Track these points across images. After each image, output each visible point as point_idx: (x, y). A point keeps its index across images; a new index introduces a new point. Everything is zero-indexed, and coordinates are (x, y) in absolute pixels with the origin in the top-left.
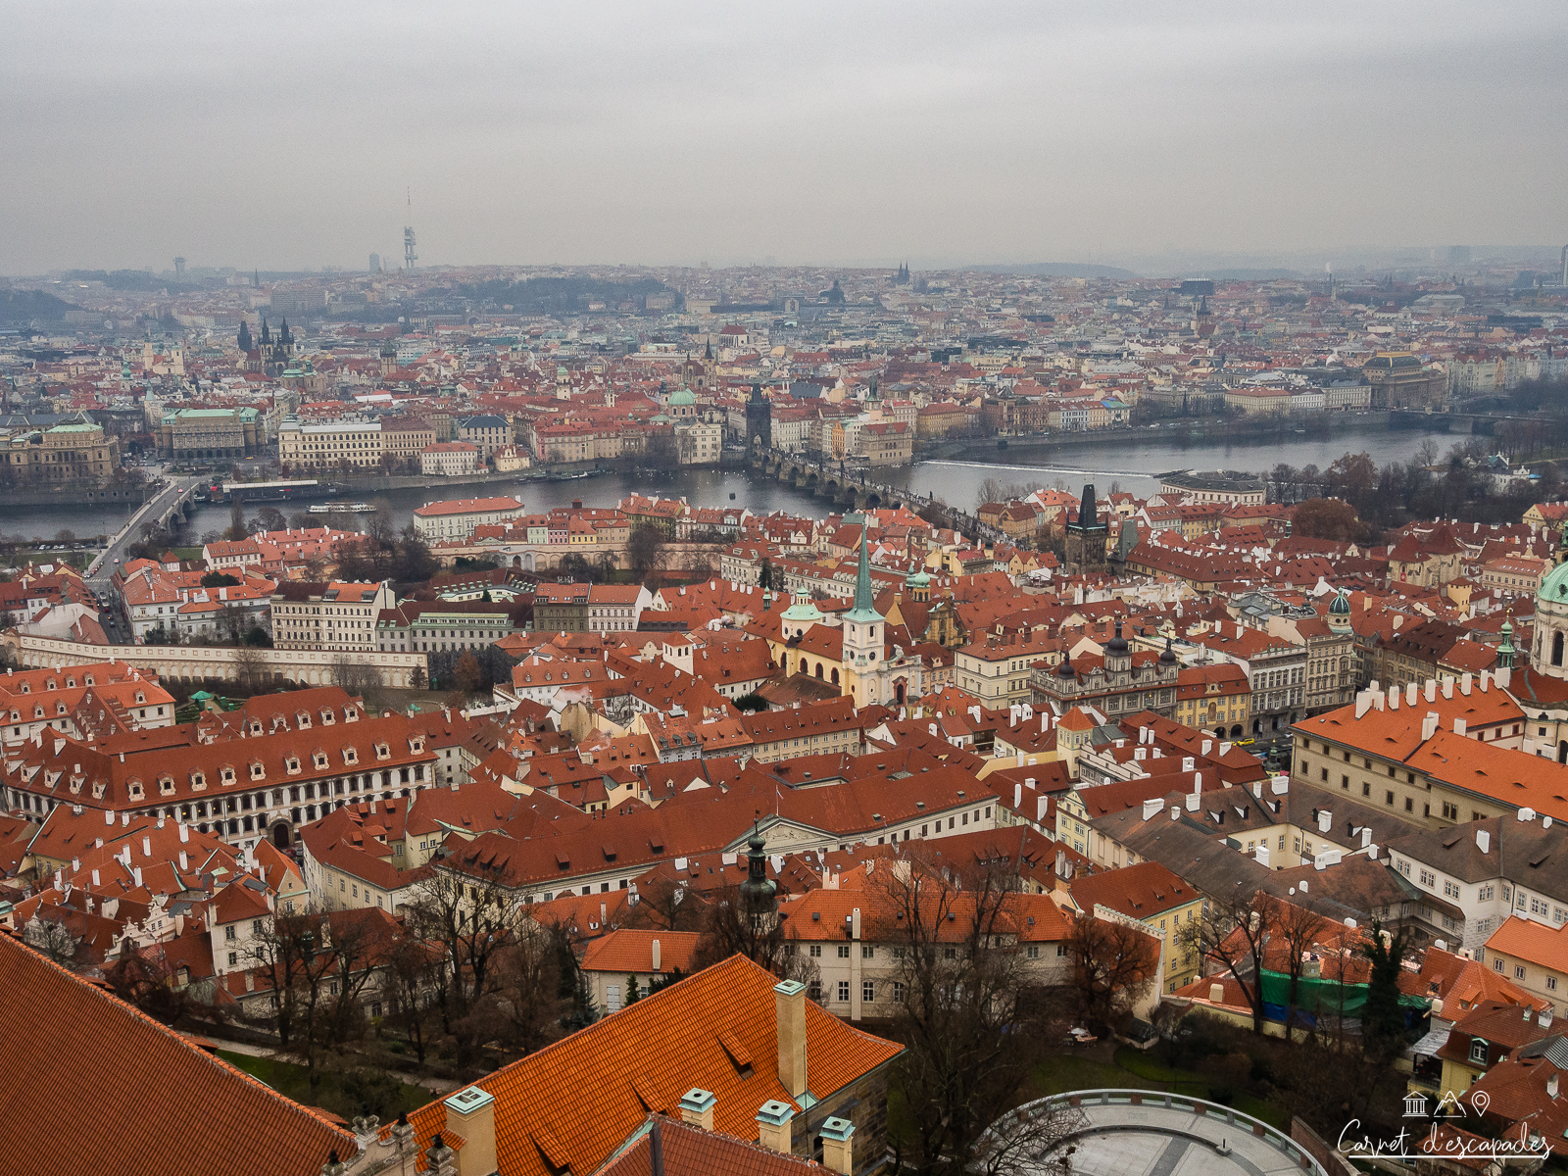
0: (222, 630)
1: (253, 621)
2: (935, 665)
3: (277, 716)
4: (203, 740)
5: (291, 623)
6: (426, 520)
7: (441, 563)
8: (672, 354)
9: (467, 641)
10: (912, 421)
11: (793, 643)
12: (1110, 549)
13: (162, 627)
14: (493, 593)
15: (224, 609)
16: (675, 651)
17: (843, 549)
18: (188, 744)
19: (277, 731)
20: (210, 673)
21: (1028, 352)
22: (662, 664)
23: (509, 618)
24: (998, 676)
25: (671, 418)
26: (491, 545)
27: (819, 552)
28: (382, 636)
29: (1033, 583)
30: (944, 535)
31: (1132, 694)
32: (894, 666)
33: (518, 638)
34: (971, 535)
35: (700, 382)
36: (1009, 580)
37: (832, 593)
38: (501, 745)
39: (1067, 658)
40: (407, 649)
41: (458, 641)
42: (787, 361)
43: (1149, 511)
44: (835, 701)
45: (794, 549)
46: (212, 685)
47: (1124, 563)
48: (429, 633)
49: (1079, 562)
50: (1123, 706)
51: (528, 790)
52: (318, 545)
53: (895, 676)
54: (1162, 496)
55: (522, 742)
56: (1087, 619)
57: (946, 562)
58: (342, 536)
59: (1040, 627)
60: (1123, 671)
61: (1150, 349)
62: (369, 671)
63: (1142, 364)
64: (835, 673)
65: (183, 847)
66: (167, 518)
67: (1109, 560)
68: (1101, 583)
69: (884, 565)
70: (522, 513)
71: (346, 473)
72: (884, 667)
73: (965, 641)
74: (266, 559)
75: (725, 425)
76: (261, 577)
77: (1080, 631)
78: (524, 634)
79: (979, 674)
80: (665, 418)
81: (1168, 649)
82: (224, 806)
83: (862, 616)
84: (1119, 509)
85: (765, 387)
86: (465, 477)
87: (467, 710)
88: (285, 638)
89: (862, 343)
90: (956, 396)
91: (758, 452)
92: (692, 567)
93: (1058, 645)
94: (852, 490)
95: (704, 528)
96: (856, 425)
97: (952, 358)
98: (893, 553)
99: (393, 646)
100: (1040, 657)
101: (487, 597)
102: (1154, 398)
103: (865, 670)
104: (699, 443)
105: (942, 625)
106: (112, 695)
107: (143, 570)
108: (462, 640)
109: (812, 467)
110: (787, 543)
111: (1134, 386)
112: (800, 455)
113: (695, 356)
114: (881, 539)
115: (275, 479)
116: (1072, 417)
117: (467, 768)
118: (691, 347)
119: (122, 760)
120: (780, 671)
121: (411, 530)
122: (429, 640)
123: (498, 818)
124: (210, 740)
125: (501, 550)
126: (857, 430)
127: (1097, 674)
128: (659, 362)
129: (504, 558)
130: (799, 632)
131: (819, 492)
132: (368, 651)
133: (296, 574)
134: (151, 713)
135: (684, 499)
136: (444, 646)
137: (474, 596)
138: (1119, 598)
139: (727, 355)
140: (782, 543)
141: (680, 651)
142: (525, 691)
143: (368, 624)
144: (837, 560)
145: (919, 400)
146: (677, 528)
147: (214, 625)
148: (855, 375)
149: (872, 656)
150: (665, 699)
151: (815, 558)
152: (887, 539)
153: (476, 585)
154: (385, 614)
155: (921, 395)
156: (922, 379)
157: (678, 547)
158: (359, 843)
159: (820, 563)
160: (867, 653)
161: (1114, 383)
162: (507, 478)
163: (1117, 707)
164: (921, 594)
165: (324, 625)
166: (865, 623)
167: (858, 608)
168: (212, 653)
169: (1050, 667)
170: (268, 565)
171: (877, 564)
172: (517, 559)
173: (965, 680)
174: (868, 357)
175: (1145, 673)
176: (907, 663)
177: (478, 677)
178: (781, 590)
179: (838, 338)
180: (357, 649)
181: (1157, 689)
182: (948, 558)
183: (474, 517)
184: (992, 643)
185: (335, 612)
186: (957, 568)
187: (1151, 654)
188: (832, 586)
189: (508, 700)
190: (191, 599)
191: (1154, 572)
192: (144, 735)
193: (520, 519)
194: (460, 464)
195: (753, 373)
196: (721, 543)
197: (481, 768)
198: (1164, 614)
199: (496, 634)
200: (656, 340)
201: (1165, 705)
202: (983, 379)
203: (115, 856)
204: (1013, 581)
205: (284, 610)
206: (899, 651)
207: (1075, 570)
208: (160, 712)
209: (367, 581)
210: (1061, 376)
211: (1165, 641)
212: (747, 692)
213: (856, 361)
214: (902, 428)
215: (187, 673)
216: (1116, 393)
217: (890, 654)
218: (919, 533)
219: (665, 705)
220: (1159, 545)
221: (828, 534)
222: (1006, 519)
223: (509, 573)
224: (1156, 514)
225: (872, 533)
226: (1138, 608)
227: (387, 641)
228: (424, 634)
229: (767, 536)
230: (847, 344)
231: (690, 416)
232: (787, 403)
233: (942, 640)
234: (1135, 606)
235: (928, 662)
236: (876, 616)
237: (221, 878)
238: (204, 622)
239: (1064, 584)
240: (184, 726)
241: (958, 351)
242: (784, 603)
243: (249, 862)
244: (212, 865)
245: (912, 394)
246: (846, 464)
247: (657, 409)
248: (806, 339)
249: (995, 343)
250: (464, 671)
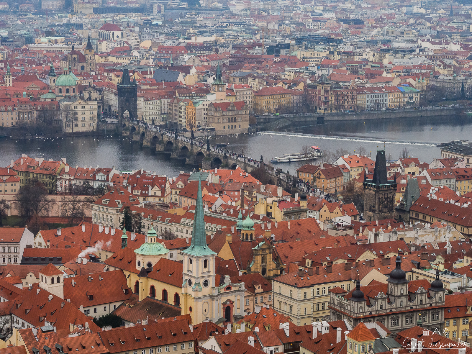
2: (257, 291)
8: (61, 45)
10: (249, 100)
11: (145, 273)
12: (398, 202)
16: (49, 280)
17: (190, 200)
21: (342, 48)
22: (38, 290)
24: (306, 299)
25: (58, 96)
27: (172, 203)
29: (337, 227)
30: (270, 190)
31: (410, 314)
32: (223, 291)
34: (290, 190)
35: (83, 68)
36: (318, 225)
37: (180, 235)
39: (358, 286)
42: (153, 52)
43: (431, 172)
44: (175, 319)
45: (151, 200)
47: (409, 212)
49: (374, 211)
50: (402, 323)
53: (224, 299)
54: (441, 160)
56: (377, 255)
57: (270, 210)
59: (340, 261)
60: (402, 295)
61: (438, 47)
63: (431, 58)
64: (177, 296)
67: (397, 210)
68: (390, 228)
69: (221, 213)
72: (215, 292)
73: (281, 272)
75: (101, 102)
77: (370, 264)
79: (291, 298)
80: (53, 96)
81: (437, 279)
83: (197, 251)
84: (407, 170)
85: (134, 72)
89: (212, 39)
90: (285, 82)
91: (127, 123)
92: (69, 214)
93: (353, 276)
94: (200, 154)
95: (80, 183)
96: (205, 103)
97: (283, 52)
98: (229, 203)
100: (339, 285)
102: (439, 85)
103: (200, 295)
104: (80, 116)
105: (264, 260)
109: (168, 136)
110: (145, 195)
111: (424, 75)
112: (161, 126)
113: (80, 47)
114: (220, 192)
116: (375, 99)
118: (76, 40)
120: (134, 295)
126: (206, 107)
127: (382, 298)
128: (50, 52)
130: (149, 265)
131: (174, 156)
135: (64, 160)
138: (402, 239)
139: (105, 47)
140: (142, 195)
141: (53, 279)
144: (185, 208)
145: (256, 84)
146: (58, 183)
148: (206, 64)
149: (206, 284)
150: (40, 317)
151: (167, 207)
152: (225, 193)
155: (257, 80)
156: (258, 68)
157: (58, 198)
159: (171, 211)
160: (202, 281)
161: (408, 72)
163: (397, 324)
164: (247, 235)
166: (200, 257)
167: (195, 245)
169: (345, 292)
171: (216, 212)
173: (280, 302)
174: (217, 50)
175: (419, 298)
176: (233, 289)
178: (139, 232)
179: (194, 35)
181: (429, 310)
182: (271, 208)
184: (301, 274)
186: (278, 215)
187: (424, 283)
188: (180, 229)
191: (431, 219)
195: (125, 61)
196: (93, 195)
198: (437, 252)
200: (48, 34)
201: (435, 322)
202: (307, 69)
204: (321, 226)
206: (227, 279)
207: (371, 218)
210: (367, 67)
211: (434, 272)
212: (108, 312)
213: (207, 53)
214: (241, 106)
216: (410, 80)
217: (220, 282)
218: (250, 188)
219: (38, 322)
220: (436, 198)
221: (178, 189)
222: (319, 178)
224: (436, 175)
225: (212, 188)
226: (417, 247)
229: (129, 189)
230: (201, 40)
231: (72, 94)
232: (151, 85)
233: (264, 272)
234: (414, 245)
235: (251, 288)
236: (209, 252)
239: (361, 229)
241: (288, 46)
242: (139, 242)
245: (250, 79)
246: (196, 134)
247: (46, 88)
248: (169, 36)
249: (316, 40)
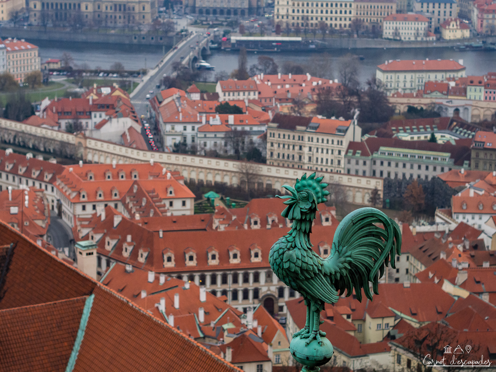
0: (229, 147)
1: (252, 143)
3: (271, 215)
4: (217, 228)
5: (281, 146)
6: (386, 75)
7: (395, 109)
9: (416, 172)
13: (185, 141)
14: (438, 136)
15: (231, 131)
18: (205, 230)
19: (272, 226)
20: (218, 179)
23: (451, 157)
26: (437, 98)
28: (349, 162)
33: (457, 174)
38: (443, 256)
40: (367, 174)
41: (408, 172)
46: (220, 188)
48: (386, 163)
51: (465, 294)
52: (301, 88)
55: (460, 256)
58: (320, 82)
62: (338, 188)
65: (201, 305)
66: (190, 59)
70: (463, 74)
71: (324, 33)
74: (263, 95)
76: (258, 109)
78: (463, 171)
82: (230, 279)
86: (416, 42)
87: (414, 227)
88: (275, 157)
99: (357, 171)
101: (433, 139)
106: (150, 189)
107: (174, 97)
108: (412, 171)
115: (270, 35)
117: (413, 272)
119: (161, 235)
121: (373, 81)
122: (385, 169)
123: (440, 313)
124: (222, 228)
125: (444, 102)
129: (446, 109)
132: (337, 173)
133: (285, 109)
134: (178, 204)
136: (396, 175)
137: (422, 138)
142: (461, 216)
143: (340, 152)
147: (223, 142)
153: (425, 129)
154: (353, 146)
158: (331, 318)
162: (450, 45)
165: (306, 150)
168: (222, 164)
170: (263, 101)
172: (457, 111)
177: (423, 202)
180: (329, 170)
183: (424, 75)
185: (315, 140)
189: (447, 222)
190: (208, 121)
192: (175, 220)
193: (461, 78)
194: (413, 32)
197: (426, 273)
199: (439, 168)
203: (156, 305)
205: (277, 136)
208: (184, 204)
209: (341, 118)
215: (202, 177)
223: (452, 121)
227: (353, 166)
228: (382, 163)
237: (230, 331)
238: (215, 140)
240: (202, 216)
243: (250, 322)
244: (223, 321)
250: (412, 196)
